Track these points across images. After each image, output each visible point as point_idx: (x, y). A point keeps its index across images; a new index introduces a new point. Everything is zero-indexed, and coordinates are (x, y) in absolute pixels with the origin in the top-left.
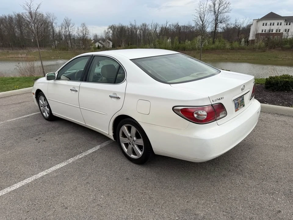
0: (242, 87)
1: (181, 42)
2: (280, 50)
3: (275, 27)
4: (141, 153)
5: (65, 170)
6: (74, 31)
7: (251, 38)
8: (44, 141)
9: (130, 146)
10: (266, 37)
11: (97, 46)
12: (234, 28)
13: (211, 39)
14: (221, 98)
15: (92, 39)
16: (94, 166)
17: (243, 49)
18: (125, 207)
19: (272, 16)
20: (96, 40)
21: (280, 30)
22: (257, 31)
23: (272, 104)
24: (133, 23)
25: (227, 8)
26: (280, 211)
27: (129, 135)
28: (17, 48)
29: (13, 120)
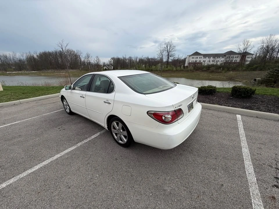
0: (193, 96)
1: (150, 67)
2: (201, 71)
3: (198, 59)
4: (125, 140)
5: (74, 152)
6: (92, 60)
7: (186, 65)
8: (64, 129)
9: (118, 135)
10: (194, 65)
11: (105, 69)
12: (178, 60)
13: (166, 66)
14: (181, 105)
15: (102, 65)
16: (94, 149)
17: (182, 71)
18: (113, 185)
19: (197, 54)
20: (104, 65)
21: (201, 61)
22: (189, 61)
23: (204, 103)
24: (124, 56)
25: (174, 49)
26: (222, 185)
27: (118, 128)
28: (60, 69)
29: (47, 114)
